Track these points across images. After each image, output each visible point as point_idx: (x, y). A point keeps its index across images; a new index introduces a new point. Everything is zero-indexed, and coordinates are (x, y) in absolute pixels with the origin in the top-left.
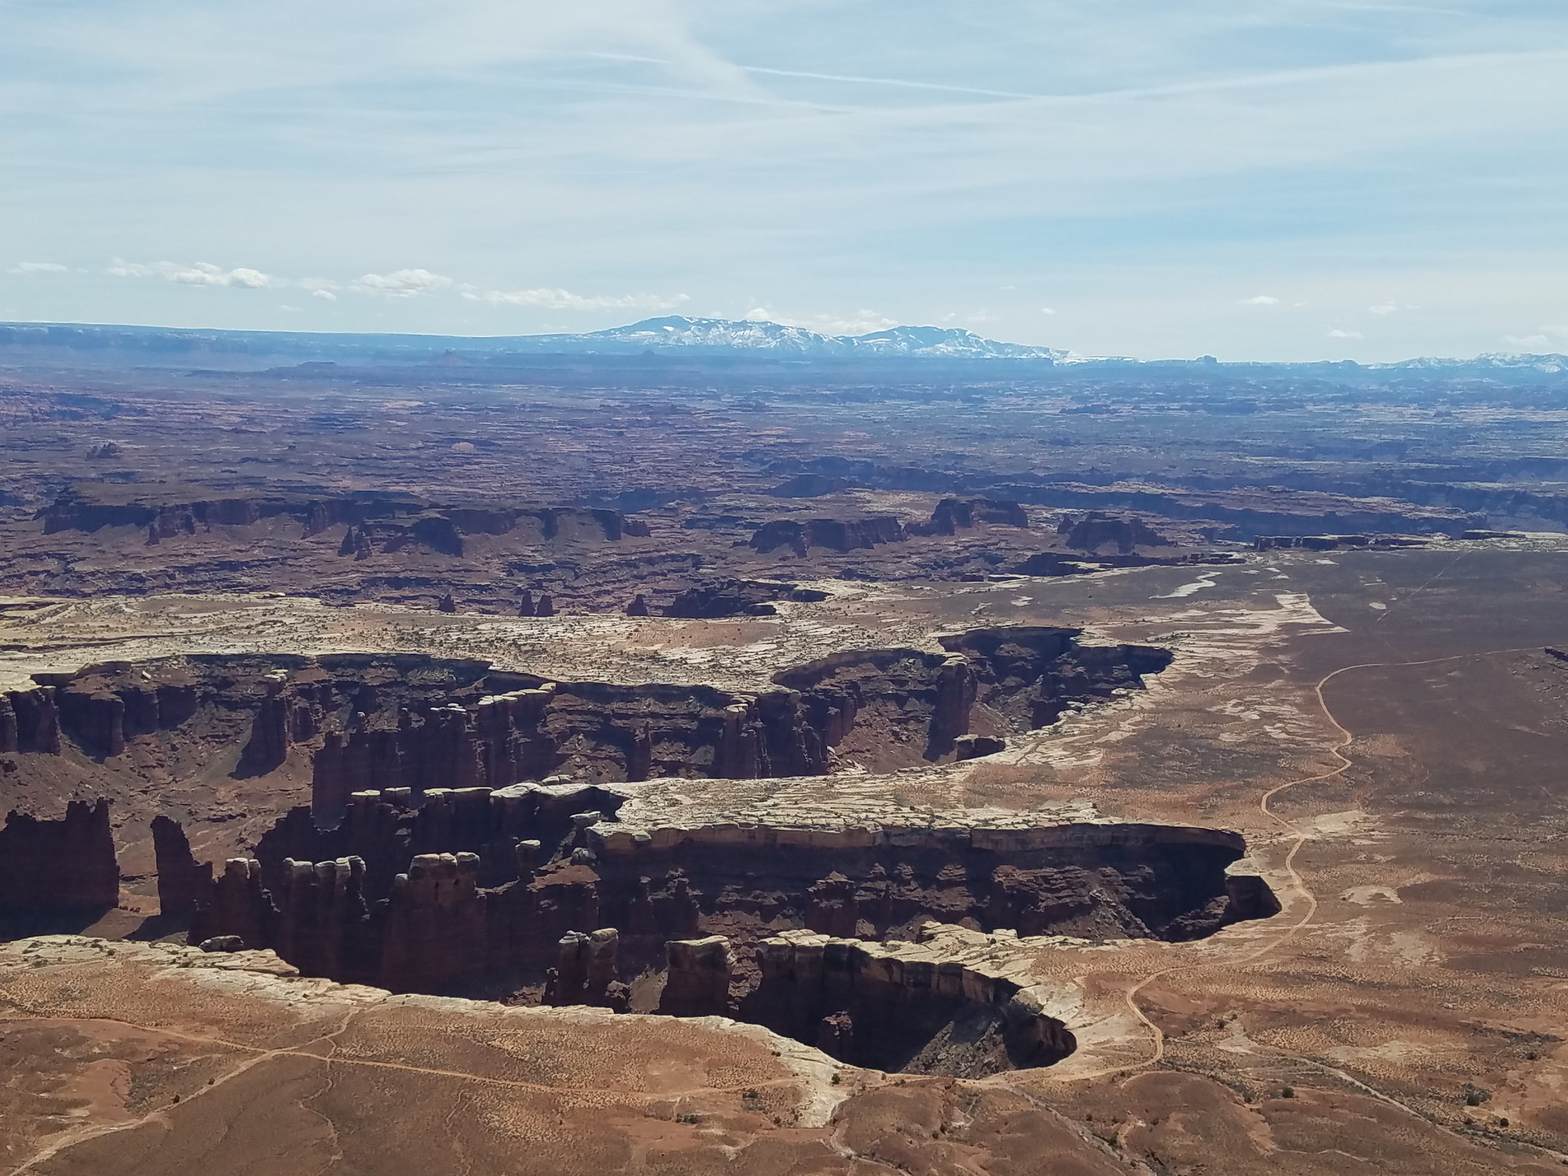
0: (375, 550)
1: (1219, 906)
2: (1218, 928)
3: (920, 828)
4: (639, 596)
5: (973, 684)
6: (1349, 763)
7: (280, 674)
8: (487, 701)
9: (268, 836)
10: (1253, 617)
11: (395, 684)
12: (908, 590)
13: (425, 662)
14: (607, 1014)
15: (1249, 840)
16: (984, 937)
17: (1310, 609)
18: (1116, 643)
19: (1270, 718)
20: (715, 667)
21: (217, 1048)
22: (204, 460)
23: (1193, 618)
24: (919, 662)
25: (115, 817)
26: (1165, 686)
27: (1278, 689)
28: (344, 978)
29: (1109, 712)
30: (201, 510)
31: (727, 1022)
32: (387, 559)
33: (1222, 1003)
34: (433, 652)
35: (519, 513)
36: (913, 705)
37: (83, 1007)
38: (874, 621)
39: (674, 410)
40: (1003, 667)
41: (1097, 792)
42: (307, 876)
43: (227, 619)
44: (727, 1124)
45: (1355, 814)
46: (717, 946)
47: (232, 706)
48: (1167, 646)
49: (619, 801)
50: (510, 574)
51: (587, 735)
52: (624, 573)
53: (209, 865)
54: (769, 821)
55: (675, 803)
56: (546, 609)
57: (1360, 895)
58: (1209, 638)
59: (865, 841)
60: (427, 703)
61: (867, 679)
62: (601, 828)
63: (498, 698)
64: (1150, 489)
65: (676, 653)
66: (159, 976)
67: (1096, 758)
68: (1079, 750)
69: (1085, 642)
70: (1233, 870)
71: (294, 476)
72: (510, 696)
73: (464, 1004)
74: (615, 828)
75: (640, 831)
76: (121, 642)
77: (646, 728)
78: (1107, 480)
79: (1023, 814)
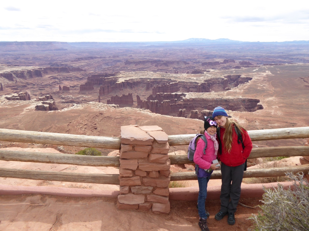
0: (159, 66)
1: (256, 108)
2: (256, 110)
3: (220, 99)
4: (188, 71)
5: (228, 82)
6: (273, 91)
7: (149, 80)
8: (171, 83)
9: (148, 98)
10: (263, 74)
11: (161, 81)
12: (220, 70)
13: (164, 79)
14: (184, 118)
15: (260, 100)
16: (228, 111)
17: (270, 73)
18: (245, 77)
19: (264, 86)
20: (197, 80)
21: (144, 119)
22: (140, 56)
23: (255, 74)
24: (221, 79)
25: (133, 95)
26: (251, 82)
27: (265, 82)
28: (156, 113)
29: (244, 85)
30: (140, 62)
31: (198, 120)
32: (160, 67)
33: (256, 119)
34: (165, 78)
35: (174, 62)
36: (220, 84)
37: (131, 114)
38: (216, 74)
39: (192, 49)
40: (231, 80)
41: (242, 95)
42: (152, 102)
43: (143, 74)
44: (198, 130)
45: (274, 97)
46: (197, 111)
47: (144, 83)
48: (252, 77)
49: (186, 95)
50: (173, 69)
51: (182, 87)
52: (186, 69)
53: (142, 101)
54: (203, 97)
55: (192, 95)
56: (177, 73)
57: (274, 107)
58: (257, 76)
59: (214, 100)
60: (164, 83)
61: (215, 81)
62: (184, 98)
63: (172, 83)
64: (250, 58)
65: (192, 78)
66: (138, 112)
67: (242, 91)
68: (240, 90)
69: (242, 77)
70: (258, 104)
71: (150, 58)
72: (173, 83)
73: (169, 116)
74: (185, 98)
75: (188, 98)
76: (133, 77)
77: (189, 87)
78: (245, 57)
79: (233, 97)
